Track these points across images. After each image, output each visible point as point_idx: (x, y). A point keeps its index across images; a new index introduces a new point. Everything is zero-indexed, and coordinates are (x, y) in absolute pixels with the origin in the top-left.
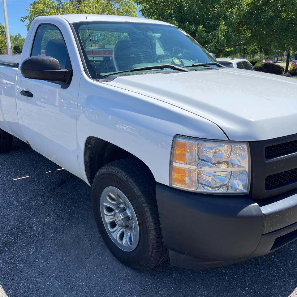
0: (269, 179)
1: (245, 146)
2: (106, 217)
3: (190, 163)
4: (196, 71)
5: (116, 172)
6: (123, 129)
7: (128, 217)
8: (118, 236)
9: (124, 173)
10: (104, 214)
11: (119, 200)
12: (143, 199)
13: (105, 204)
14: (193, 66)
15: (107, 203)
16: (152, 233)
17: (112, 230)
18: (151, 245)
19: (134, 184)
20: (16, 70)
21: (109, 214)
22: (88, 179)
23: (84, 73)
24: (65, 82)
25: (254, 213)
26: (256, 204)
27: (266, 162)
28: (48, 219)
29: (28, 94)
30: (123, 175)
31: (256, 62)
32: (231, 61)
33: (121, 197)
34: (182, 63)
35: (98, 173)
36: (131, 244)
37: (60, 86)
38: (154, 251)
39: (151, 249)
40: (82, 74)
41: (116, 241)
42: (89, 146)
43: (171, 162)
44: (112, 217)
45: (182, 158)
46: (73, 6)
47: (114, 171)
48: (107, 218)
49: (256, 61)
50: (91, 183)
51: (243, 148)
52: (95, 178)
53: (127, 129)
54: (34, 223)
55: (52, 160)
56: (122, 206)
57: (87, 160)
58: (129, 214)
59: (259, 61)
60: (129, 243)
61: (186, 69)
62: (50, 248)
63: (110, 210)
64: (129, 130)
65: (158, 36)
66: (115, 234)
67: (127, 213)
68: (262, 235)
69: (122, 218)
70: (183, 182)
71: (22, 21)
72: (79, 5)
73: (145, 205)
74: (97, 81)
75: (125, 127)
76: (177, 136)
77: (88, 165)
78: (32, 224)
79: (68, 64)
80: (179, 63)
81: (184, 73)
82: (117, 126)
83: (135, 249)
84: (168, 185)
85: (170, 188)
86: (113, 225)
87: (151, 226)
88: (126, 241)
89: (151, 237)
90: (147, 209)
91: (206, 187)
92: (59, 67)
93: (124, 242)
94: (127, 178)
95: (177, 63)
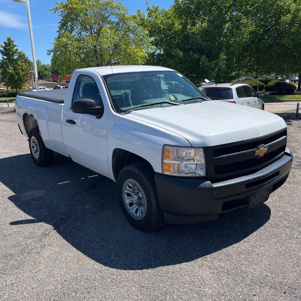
0: (216, 168)
1: (201, 150)
2: (126, 199)
3: (173, 160)
4: (185, 104)
5: (132, 169)
6: (138, 144)
7: (140, 198)
8: (134, 211)
9: (137, 170)
10: (125, 198)
11: (135, 188)
12: (148, 184)
13: (125, 191)
14: (183, 101)
15: (126, 190)
16: (154, 204)
17: (130, 208)
18: (154, 212)
19: (143, 175)
20: (62, 105)
21: (128, 198)
22: (115, 176)
23: (111, 109)
24: (99, 114)
25: (208, 186)
26: (209, 182)
27: (214, 158)
28: (87, 207)
29: (72, 122)
30: (136, 171)
31: (269, 81)
32: (231, 87)
33: (136, 185)
34: (176, 99)
35: (121, 172)
36: (142, 214)
37: (96, 117)
38: (156, 215)
39: (154, 214)
40: (110, 110)
41: (133, 214)
42: (115, 155)
43: (162, 160)
44: (131, 199)
45: (168, 157)
46: (93, 38)
47: (131, 169)
48: (127, 201)
49: (269, 79)
50: (116, 179)
51: (200, 151)
52: (119, 175)
53: (140, 144)
54: (78, 209)
55: (87, 167)
56: (136, 191)
57: (114, 164)
58: (141, 196)
59: (271, 80)
60: (141, 214)
61: (178, 104)
62: (91, 222)
63: (129, 195)
64: (142, 145)
65: (162, 76)
66: (132, 210)
67: (139, 196)
68: (214, 199)
69: (136, 198)
70: (169, 170)
71: (48, 54)
72: (98, 37)
73: (150, 187)
74: (120, 114)
75: (139, 142)
76: (165, 145)
77: (114, 167)
78: (77, 209)
79: (101, 104)
80: (174, 99)
81: (176, 106)
82: (134, 142)
83: (145, 217)
84: (161, 173)
85: (162, 175)
86: (131, 204)
87: (154, 200)
88: (139, 214)
89: (154, 206)
90: (151, 190)
91: (182, 173)
92: (95, 105)
93: (138, 214)
94: (139, 172)
95: (172, 99)
